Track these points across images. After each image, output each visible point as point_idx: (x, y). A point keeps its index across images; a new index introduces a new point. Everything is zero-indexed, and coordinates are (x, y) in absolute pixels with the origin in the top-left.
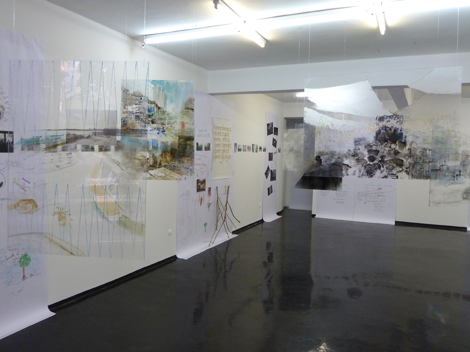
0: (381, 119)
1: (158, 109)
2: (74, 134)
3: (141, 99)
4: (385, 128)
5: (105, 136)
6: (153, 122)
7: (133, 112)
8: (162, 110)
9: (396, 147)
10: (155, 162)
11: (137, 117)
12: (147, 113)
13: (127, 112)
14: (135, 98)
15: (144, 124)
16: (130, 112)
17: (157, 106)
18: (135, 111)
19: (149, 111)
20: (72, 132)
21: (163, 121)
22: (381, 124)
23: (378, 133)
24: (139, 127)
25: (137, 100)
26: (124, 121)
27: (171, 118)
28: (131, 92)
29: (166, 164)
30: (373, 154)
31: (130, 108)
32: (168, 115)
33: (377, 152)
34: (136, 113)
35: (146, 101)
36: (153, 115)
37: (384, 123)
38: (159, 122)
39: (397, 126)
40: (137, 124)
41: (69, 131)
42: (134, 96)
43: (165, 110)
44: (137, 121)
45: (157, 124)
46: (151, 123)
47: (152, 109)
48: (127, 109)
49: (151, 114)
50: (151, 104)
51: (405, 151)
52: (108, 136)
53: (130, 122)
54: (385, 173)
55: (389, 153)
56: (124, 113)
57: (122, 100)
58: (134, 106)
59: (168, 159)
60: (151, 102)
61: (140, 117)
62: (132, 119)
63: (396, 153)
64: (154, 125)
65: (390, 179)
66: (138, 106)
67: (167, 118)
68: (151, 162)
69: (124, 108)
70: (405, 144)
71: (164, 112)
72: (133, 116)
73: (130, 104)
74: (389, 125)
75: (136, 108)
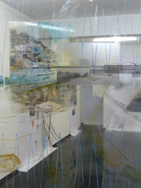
1: (44, 48)
2: (67, 73)
3: (28, 39)
5: (106, 74)
6: (39, 61)
7: (20, 51)
8: (47, 49)
10: (42, 97)
12: (34, 52)
13: (15, 51)
14: (23, 38)
15: (31, 62)
16: (18, 51)
17: (42, 45)
18: (22, 50)
19: (35, 50)
20: (64, 70)
21: (49, 59)
24: (27, 65)
25: (24, 40)
26: (13, 60)
28: (19, 33)
29: (52, 98)
31: (18, 48)
32: (53, 54)
34: (24, 52)
35: (33, 41)
36: (39, 54)
38: (45, 60)
40: (25, 62)
41: (61, 69)
42: (22, 36)
43: (50, 49)
44: (25, 60)
45: (43, 62)
46: (37, 61)
47: (39, 49)
48: (15, 48)
49: (37, 53)
50: (37, 44)
52: (109, 74)
53: (18, 60)
56: (12, 52)
57: (10, 40)
58: (22, 46)
60: (37, 41)
61: (28, 56)
62: (20, 58)
64: (41, 63)
66: (25, 45)
67: (52, 56)
69: (13, 47)
71: (49, 51)
72: (21, 55)
75: (24, 47)
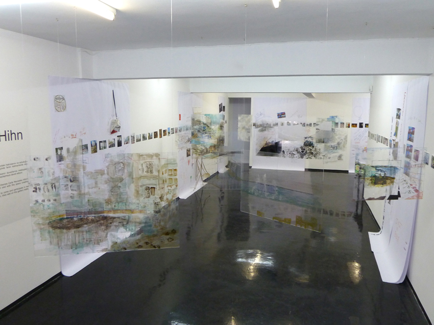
0: (306, 138)
1: (208, 127)
3: (200, 123)
4: (307, 141)
8: (210, 128)
9: (311, 148)
10: (207, 151)
11: (199, 131)
12: (203, 129)
14: (198, 122)
15: (202, 134)
17: (207, 125)
21: (210, 132)
22: (306, 140)
23: (305, 143)
26: (193, 133)
27: (214, 131)
28: (196, 120)
29: (212, 152)
30: (303, 149)
31: (195, 127)
33: (304, 149)
35: (202, 124)
36: (205, 130)
37: (307, 139)
38: (208, 133)
39: (311, 140)
40: (199, 134)
47: (205, 127)
51: (314, 149)
54: (307, 157)
55: (308, 150)
56: (192, 129)
57: (192, 123)
59: (213, 149)
60: (205, 124)
62: (196, 132)
63: (311, 150)
64: (206, 134)
65: (309, 159)
66: (199, 126)
67: (212, 131)
68: (205, 151)
70: (313, 147)
73: (196, 125)
74: (308, 140)
